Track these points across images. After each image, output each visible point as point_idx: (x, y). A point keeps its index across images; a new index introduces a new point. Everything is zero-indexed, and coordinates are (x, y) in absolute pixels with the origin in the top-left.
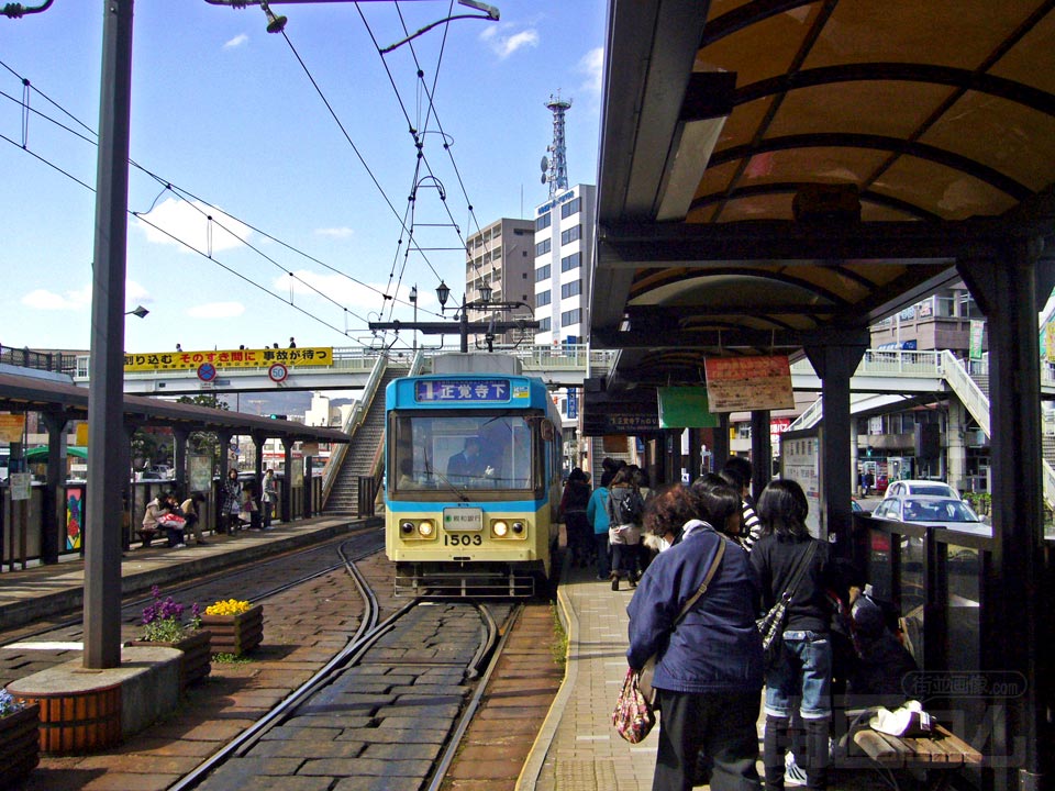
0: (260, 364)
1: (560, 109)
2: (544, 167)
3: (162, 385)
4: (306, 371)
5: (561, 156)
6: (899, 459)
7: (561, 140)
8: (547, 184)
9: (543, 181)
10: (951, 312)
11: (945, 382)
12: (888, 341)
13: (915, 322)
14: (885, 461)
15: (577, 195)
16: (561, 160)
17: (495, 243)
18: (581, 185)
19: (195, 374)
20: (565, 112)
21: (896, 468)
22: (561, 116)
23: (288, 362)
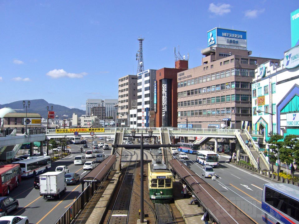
0: (88, 131)
1: (141, 41)
2: (137, 56)
3: (66, 136)
4: (98, 133)
5: (141, 53)
6: (227, 145)
7: (141, 49)
8: (138, 60)
9: (137, 59)
10: (239, 112)
11: (236, 136)
12: (225, 118)
13: (231, 114)
14: (224, 145)
15: (149, 72)
16: (141, 54)
17: (127, 81)
18: (150, 70)
19: (73, 134)
20: (143, 41)
21: (226, 147)
22: (141, 42)
23: (94, 131)
